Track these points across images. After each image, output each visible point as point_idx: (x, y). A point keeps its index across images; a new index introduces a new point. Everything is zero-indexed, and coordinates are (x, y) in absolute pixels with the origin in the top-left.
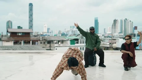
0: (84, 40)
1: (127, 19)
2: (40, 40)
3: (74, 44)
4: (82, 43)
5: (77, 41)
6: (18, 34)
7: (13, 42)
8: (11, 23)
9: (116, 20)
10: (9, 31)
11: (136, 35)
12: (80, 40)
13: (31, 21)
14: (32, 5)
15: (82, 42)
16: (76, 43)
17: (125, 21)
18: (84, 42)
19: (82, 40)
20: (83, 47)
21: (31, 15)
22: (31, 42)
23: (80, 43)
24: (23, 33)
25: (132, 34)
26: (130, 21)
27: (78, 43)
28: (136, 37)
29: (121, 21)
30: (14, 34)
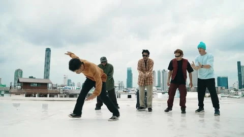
1: (166, 71)
2: (59, 93)
6: (32, 86)
7: (24, 95)
8: (22, 72)
10: (20, 81)
13: (47, 70)
14: (50, 51)
17: (163, 72)
21: (47, 63)
22: (48, 95)
24: (38, 83)
30: (26, 85)
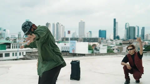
0: (17, 44)
1: (59, 23)
3: (5, 49)
4: (15, 48)
5: (9, 46)
9: (49, 24)
11: (69, 39)
12: (13, 45)
15: (15, 46)
16: (7, 48)
17: (57, 25)
18: (17, 46)
19: (15, 45)
20: (16, 52)
23: (13, 48)
25: (64, 38)
26: (62, 25)
27: (10, 48)
28: (69, 41)
29: (54, 25)
